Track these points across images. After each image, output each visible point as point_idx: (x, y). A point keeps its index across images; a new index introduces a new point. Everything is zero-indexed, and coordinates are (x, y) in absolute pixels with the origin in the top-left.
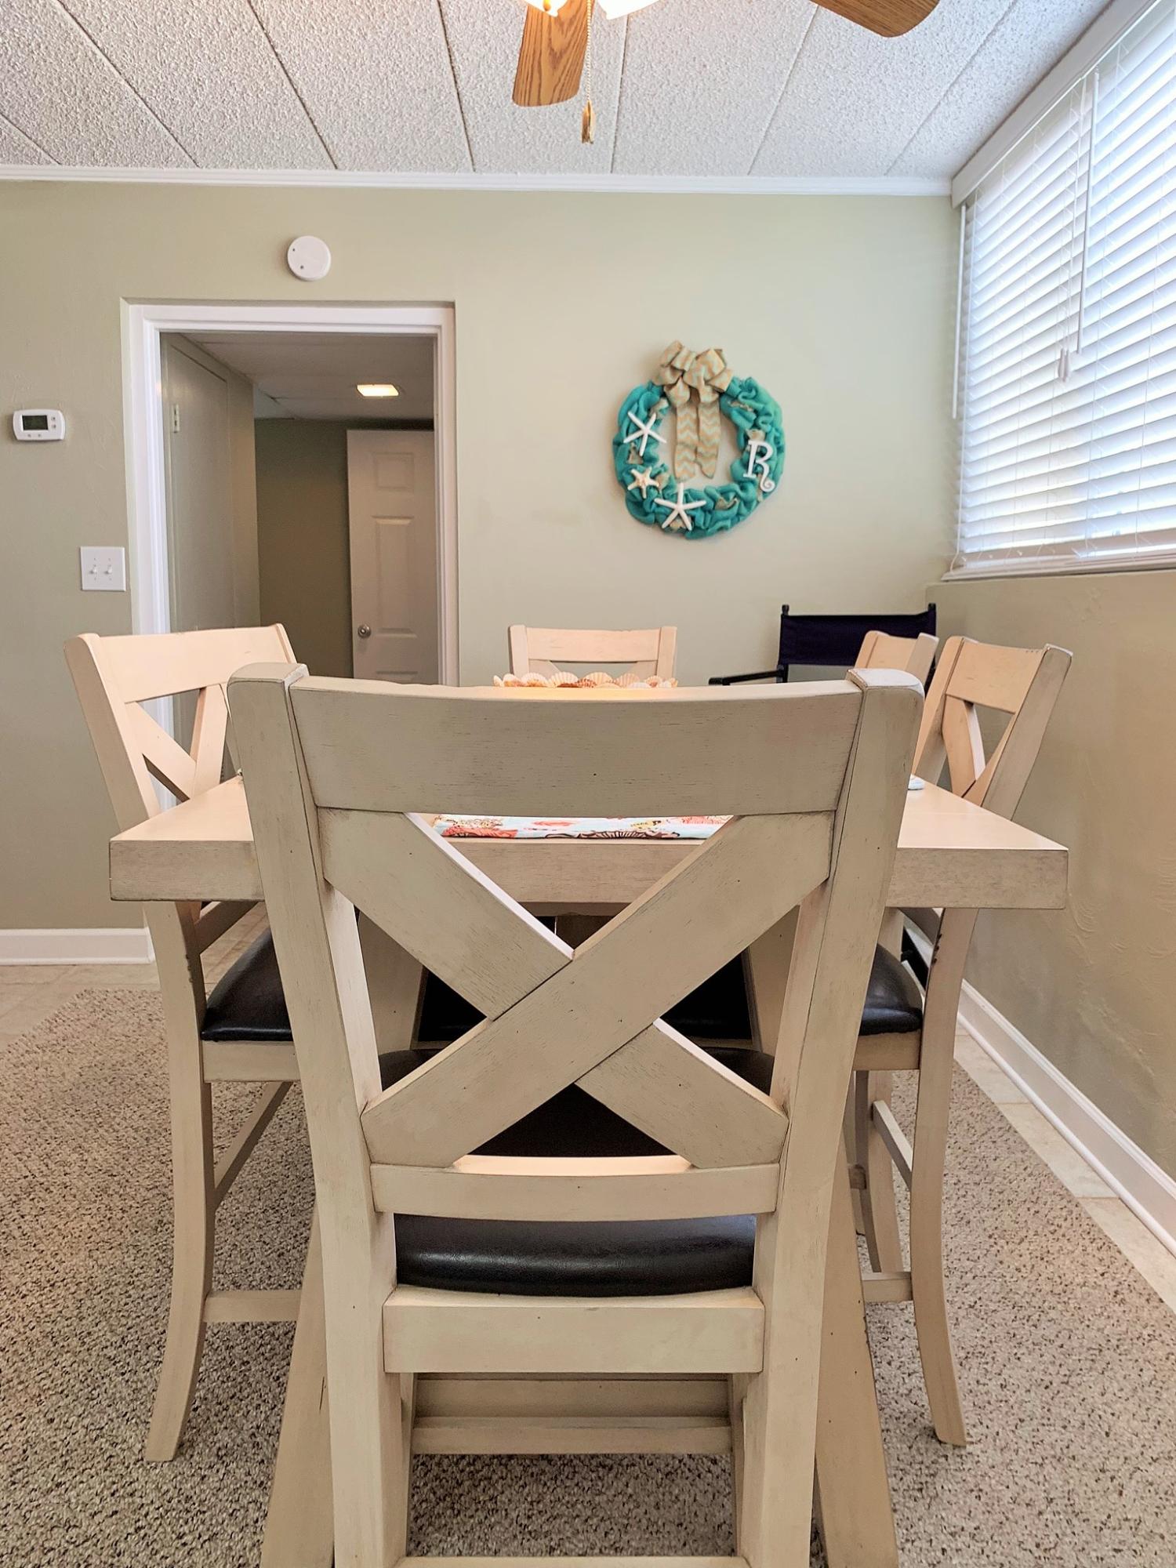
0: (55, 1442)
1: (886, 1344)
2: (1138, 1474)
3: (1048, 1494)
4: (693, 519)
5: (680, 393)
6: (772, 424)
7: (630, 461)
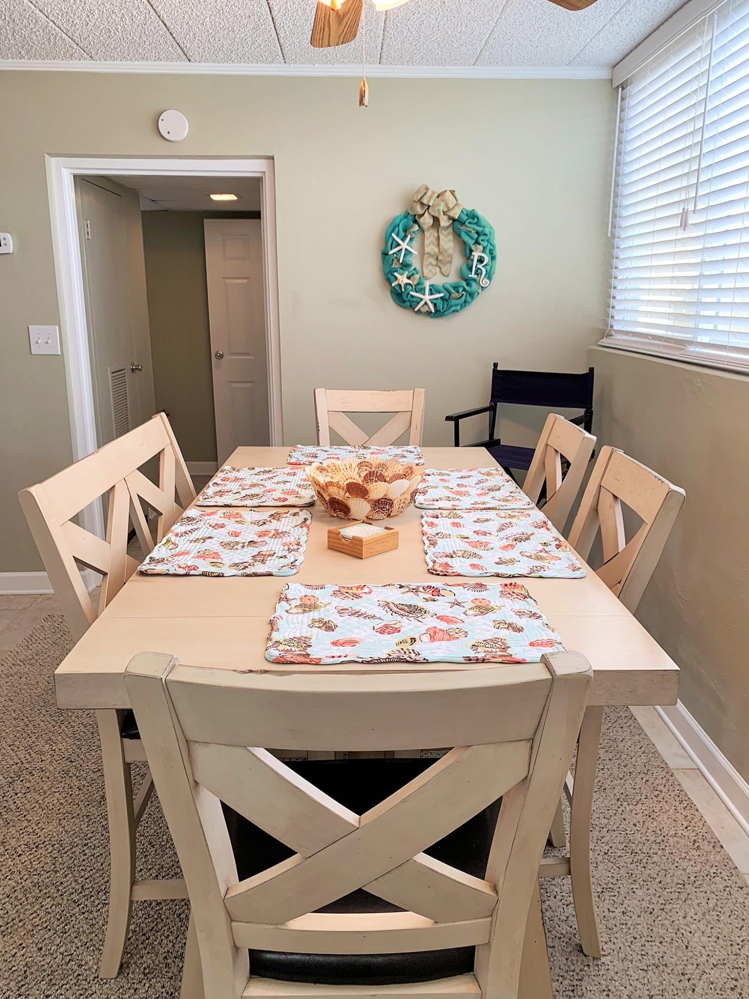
0: (43, 965)
1: (553, 883)
2: (705, 976)
3: (650, 992)
4: (435, 305)
5: (427, 220)
6: (488, 241)
7: (393, 266)
